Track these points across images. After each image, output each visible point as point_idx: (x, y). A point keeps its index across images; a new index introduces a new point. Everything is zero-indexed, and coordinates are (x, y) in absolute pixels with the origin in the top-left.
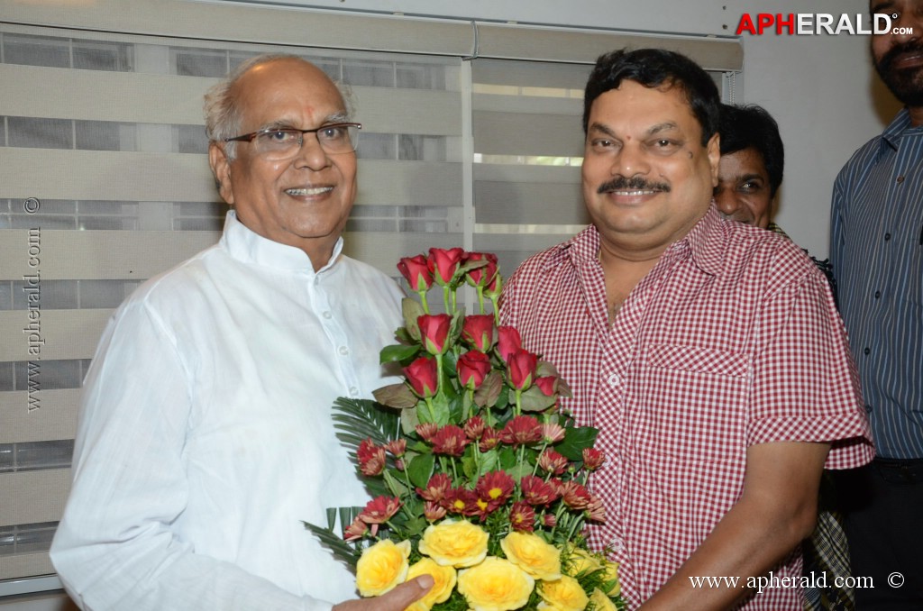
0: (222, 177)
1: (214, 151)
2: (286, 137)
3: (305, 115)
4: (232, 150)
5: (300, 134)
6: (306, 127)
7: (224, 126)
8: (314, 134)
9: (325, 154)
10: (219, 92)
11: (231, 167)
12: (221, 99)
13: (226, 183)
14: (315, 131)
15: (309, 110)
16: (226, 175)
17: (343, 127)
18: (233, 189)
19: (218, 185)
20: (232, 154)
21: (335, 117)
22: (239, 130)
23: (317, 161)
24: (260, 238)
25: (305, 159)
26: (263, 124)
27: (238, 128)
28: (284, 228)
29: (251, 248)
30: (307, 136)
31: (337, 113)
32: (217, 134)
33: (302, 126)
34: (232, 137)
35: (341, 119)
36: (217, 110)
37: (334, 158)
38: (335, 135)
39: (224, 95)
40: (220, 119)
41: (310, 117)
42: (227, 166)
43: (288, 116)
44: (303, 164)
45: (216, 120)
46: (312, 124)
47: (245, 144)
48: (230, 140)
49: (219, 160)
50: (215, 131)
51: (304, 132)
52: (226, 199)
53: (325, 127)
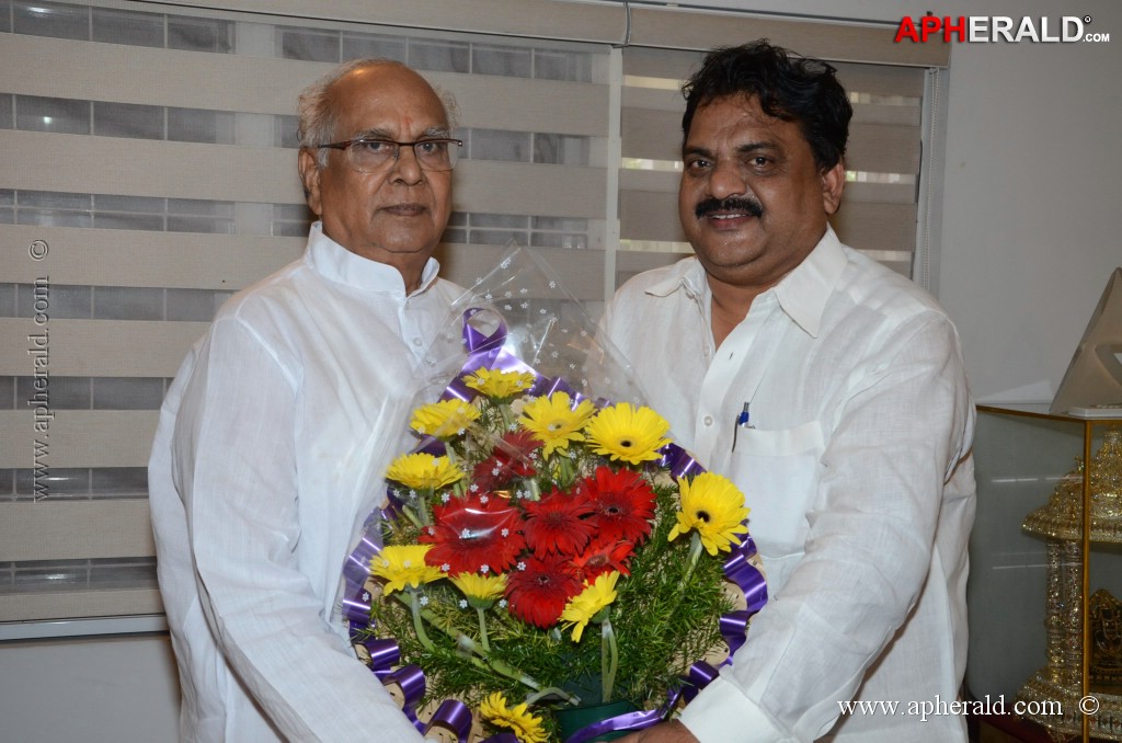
0: (311, 185)
1: (304, 157)
2: (381, 148)
3: (403, 126)
4: (323, 158)
5: (397, 147)
6: (403, 140)
7: (317, 130)
8: (410, 148)
9: (421, 170)
10: (314, 94)
11: (321, 175)
12: (316, 101)
13: (316, 192)
14: (412, 144)
15: (408, 121)
16: (315, 183)
17: (442, 144)
18: (321, 200)
19: (307, 193)
20: (324, 162)
21: (435, 132)
22: (333, 135)
23: (411, 175)
24: (351, 254)
25: (399, 172)
26: (358, 131)
27: (332, 133)
28: (374, 244)
29: (340, 265)
30: (403, 148)
31: (436, 127)
32: (310, 138)
33: (398, 138)
34: (326, 143)
35: (442, 134)
36: (311, 113)
37: (429, 175)
38: (433, 150)
39: (321, 96)
40: (314, 123)
41: (408, 128)
42: (317, 174)
43: (385, 125)
44: (396, 176)
45: (309, 123)
46: (410, 136)
47: (339, 151)
48: (323, 146)
49: (309, 167)
50: (307, 136)
51: (401, 144)
52: (314, 208)
53: (422, 141)
